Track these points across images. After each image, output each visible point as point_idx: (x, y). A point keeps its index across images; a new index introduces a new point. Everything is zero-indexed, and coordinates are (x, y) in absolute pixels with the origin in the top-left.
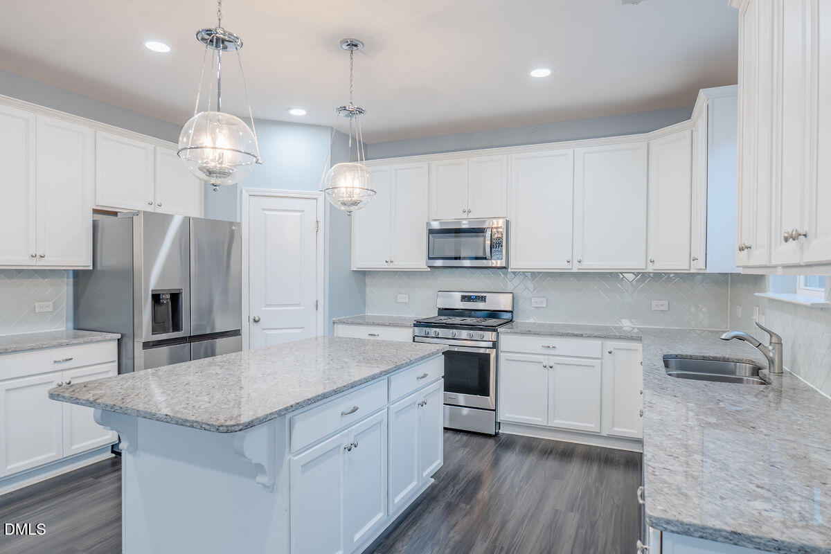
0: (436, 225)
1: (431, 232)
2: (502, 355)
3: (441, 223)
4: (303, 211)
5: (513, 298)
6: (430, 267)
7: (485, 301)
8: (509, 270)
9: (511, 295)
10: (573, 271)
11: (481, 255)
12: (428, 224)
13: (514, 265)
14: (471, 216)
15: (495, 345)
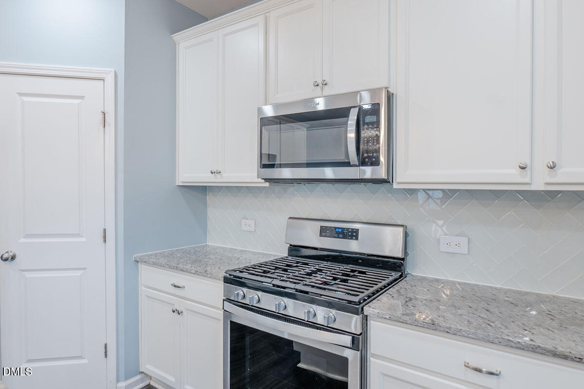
0: (269, 111)
1: (265, 122)
2: (373, 362)
3: (276, 107)
4: (82, 98)
5: (406, 235)
6: (266, 180)
7: (357, 239)
8: (395, 186)
9: (401, 229)
10: (533, 188)
11: (342, 158)
12: (260, 110)
13: (404, 176)
14: (328, 91)
15: (359, 342)
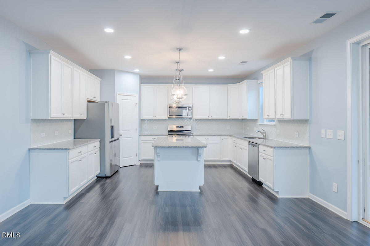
4: (132, 100)
6: (169, 118)
7: (183, 128)
9: (191, 126)
13: (195, 117)
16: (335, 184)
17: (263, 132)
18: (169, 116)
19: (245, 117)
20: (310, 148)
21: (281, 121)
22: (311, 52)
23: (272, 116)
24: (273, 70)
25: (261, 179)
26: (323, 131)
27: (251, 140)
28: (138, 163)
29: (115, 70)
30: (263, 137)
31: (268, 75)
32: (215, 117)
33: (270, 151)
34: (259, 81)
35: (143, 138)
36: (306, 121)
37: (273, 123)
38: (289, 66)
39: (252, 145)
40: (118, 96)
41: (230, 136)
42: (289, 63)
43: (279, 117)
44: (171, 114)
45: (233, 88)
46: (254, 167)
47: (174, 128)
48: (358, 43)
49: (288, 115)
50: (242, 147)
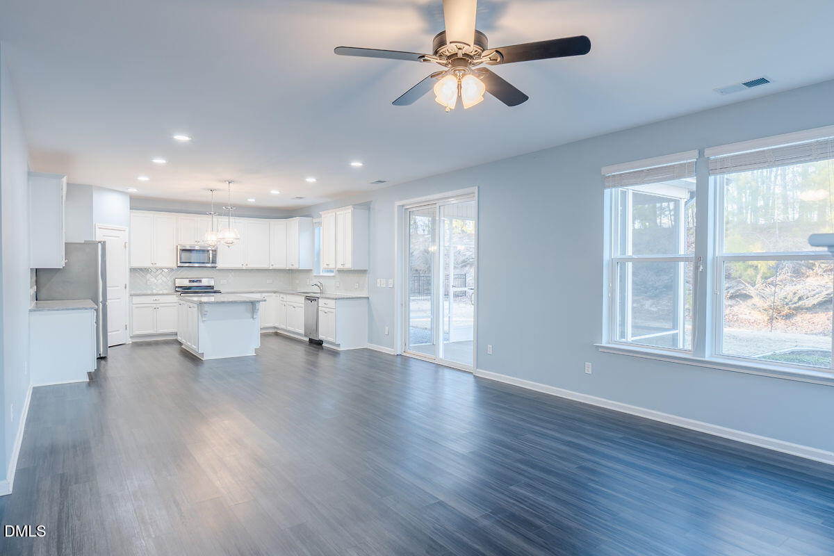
4: (119, 237)
5: (216, 280)
7: (201, 282)
8: (215, 268)
16: (387, 328)
17: (319, 284)
18: (179, 264)
19: (296, 267)
20: (368, 298)
21: (340, 271)
22: (370, 202)
23: (332, 266)
24: (334, 214)
25: (321, 337)
26: (378, 280)
27: (307, 295)
28: (130, 341)
29: (92, 186)
30: (319, 292)
31: (327, 218)
32: (251, 266)
33: (331, 303)
34: (315, 221)
35: (136, 300)
36: (364, 272)
37: (332, 274)
38: (351, 214)
39: (309, 299)
40: (97, 230)
41: (275, 292)
42: (350, 211)
43: (339, 266)
44: (183, 261)
45: (278, 225)
46: (312, 326)
47: (186, 283)
48: (403, 206)
49: (349, 266)
50: (295, 305)
